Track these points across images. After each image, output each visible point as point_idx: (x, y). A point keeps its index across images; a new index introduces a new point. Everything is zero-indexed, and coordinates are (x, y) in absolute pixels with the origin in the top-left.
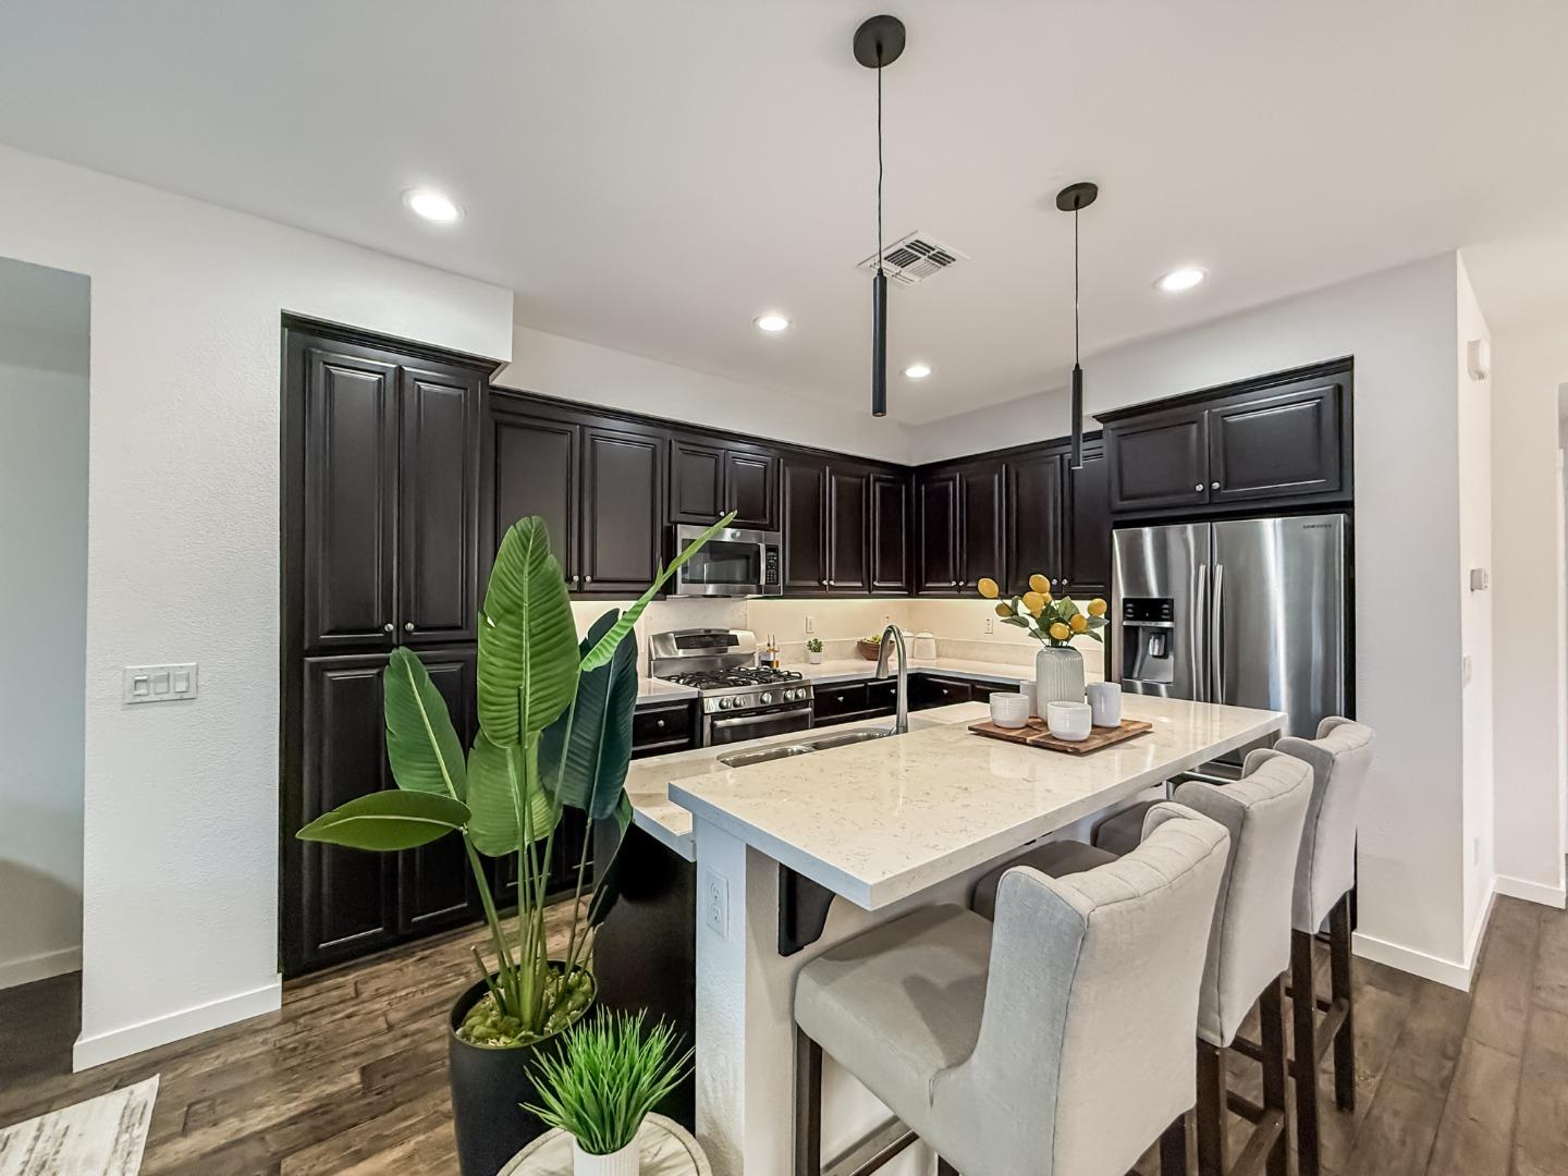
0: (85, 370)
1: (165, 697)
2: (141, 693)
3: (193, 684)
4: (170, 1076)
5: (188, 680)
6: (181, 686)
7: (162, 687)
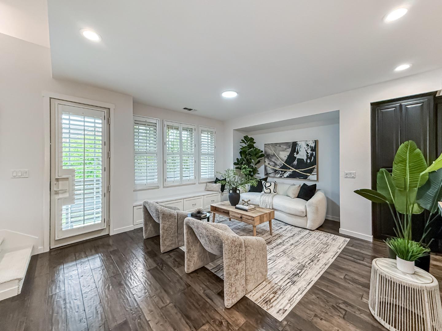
0: (339, 123)
1: (351, 177)
2: (347, 176)
3: (355, 175)
4: (351, 240)
5: (354, 174)
6: (353, 175)
7: (350, 175)
